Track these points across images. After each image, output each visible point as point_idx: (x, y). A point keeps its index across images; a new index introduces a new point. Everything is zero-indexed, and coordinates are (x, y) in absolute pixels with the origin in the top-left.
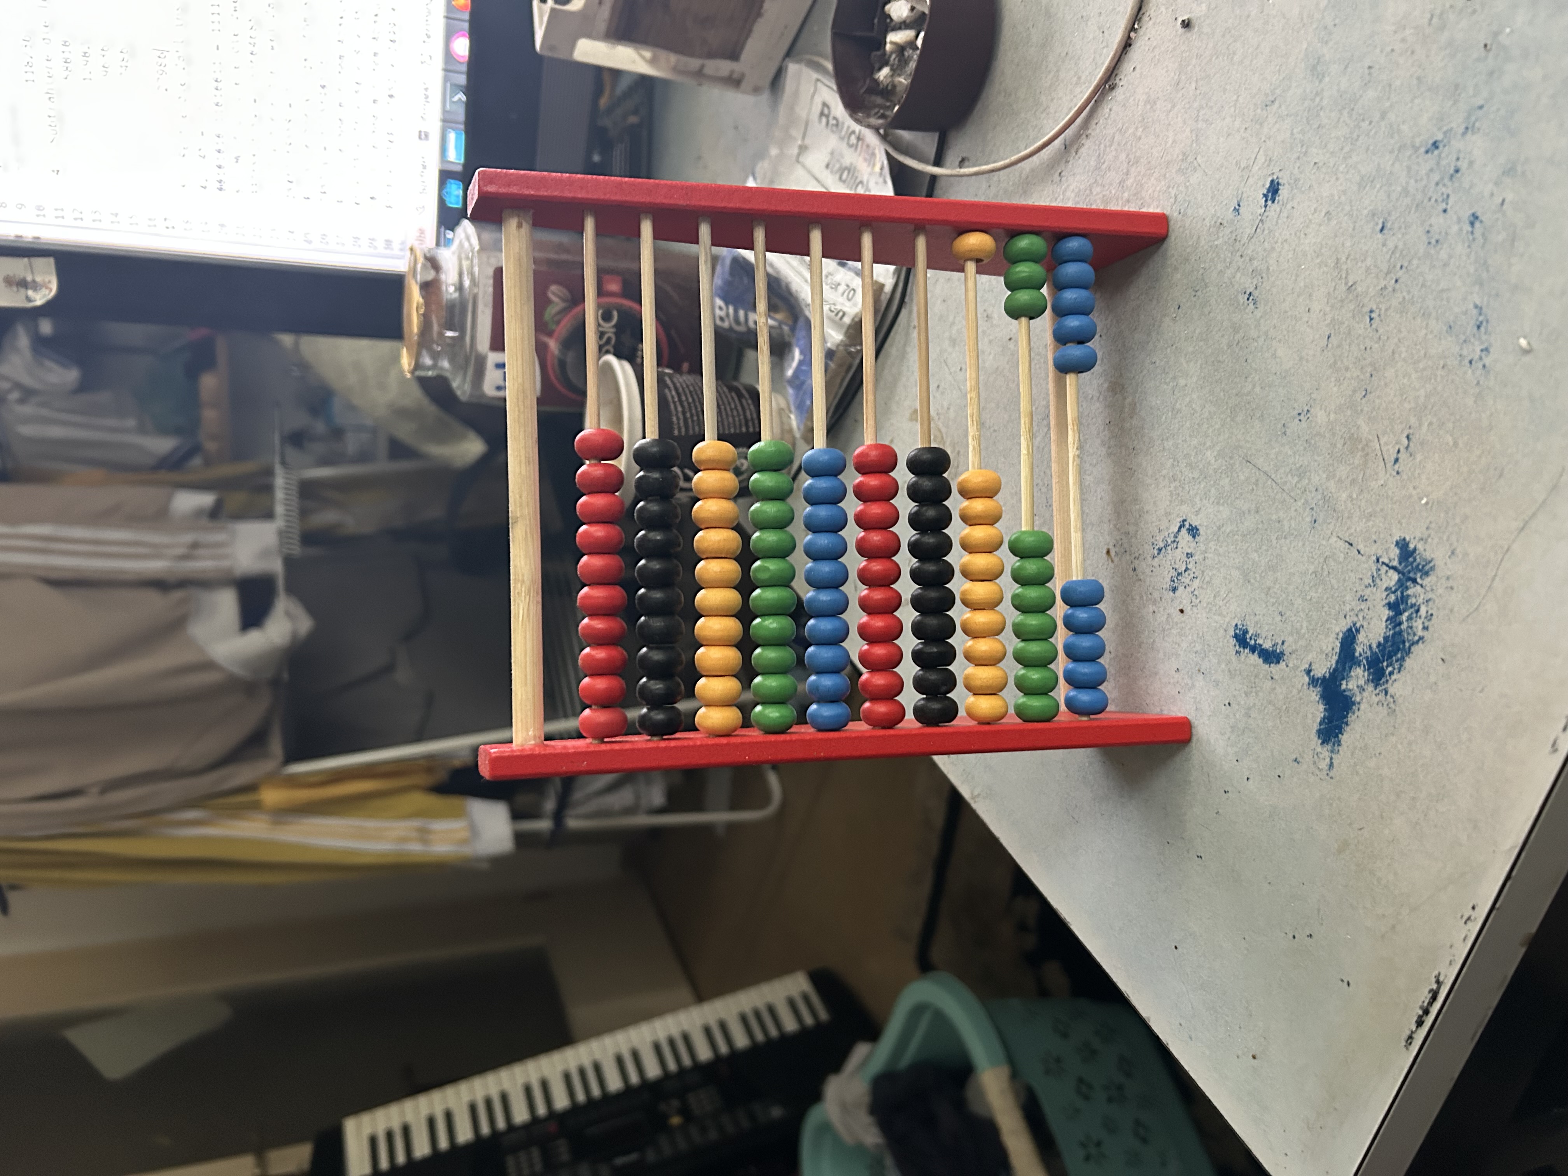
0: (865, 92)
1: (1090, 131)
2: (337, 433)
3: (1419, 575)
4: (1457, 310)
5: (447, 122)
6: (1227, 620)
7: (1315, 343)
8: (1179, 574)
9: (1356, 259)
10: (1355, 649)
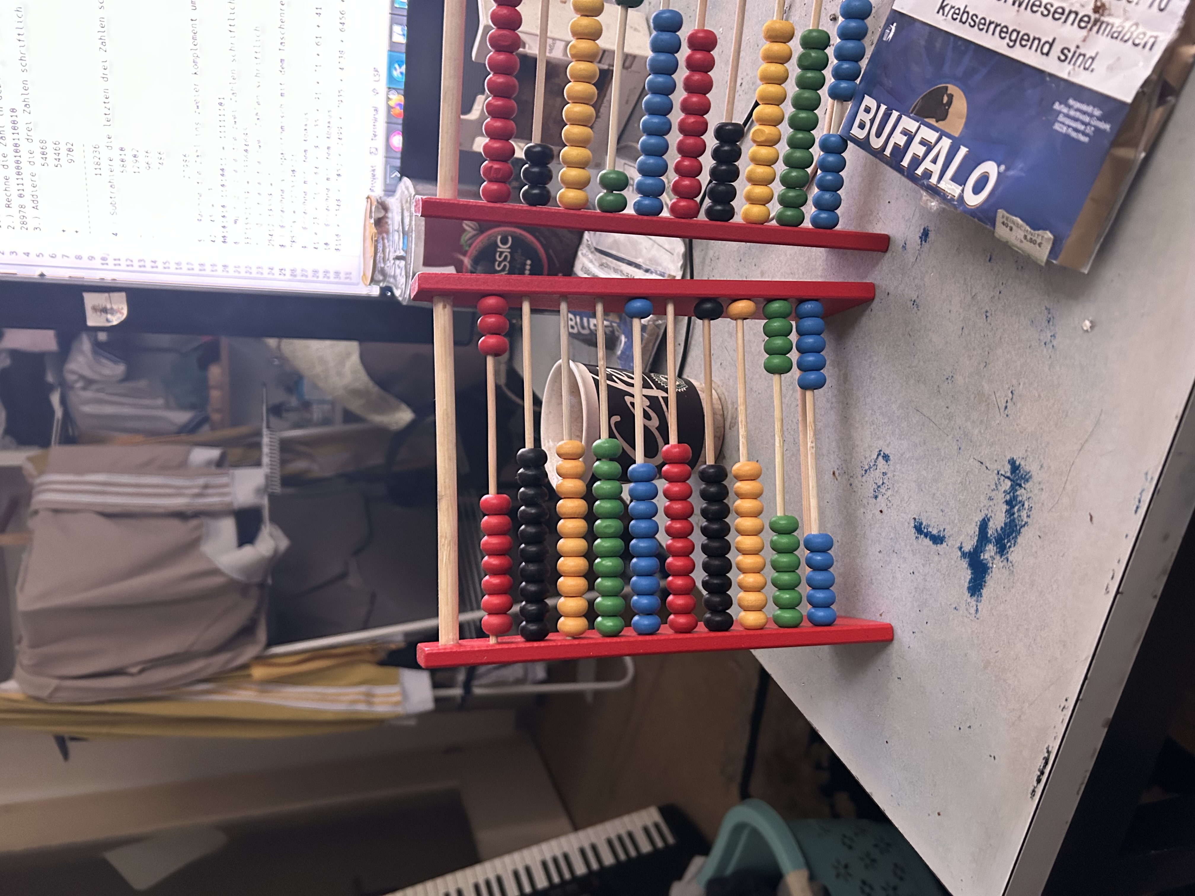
2: (306, 405)
3: (1023, 481)
4: (1035, 311)
6: (909, 516)
7: (954, 332)
8: (879, 487)
9: (976, 278)
10: (988, 532)
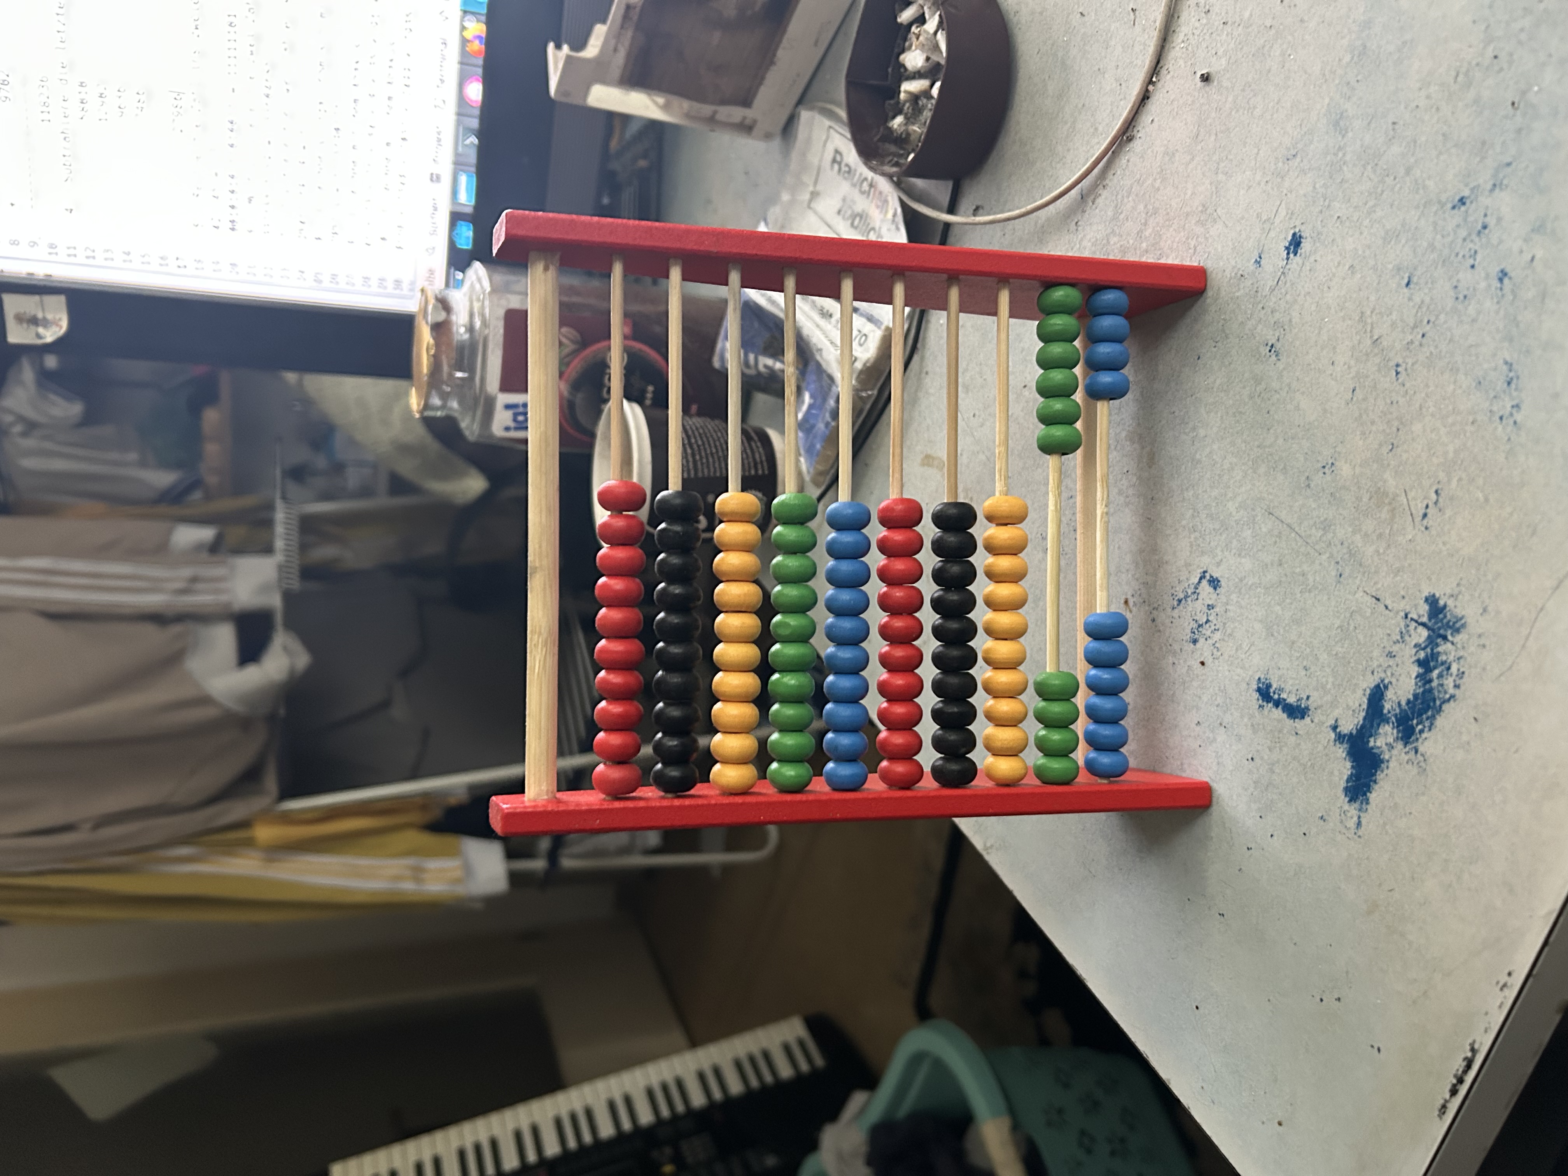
0: (879, 140)
1: (1107, 181)
2: (338, 468)
3: (1449, 632)
4: (1486, 366)
5: (459, 165)
6: (1250, 673)
7: (1340, 396)
8: (1200, 626)
9: (1380, 313)
10: (1383, 706)
